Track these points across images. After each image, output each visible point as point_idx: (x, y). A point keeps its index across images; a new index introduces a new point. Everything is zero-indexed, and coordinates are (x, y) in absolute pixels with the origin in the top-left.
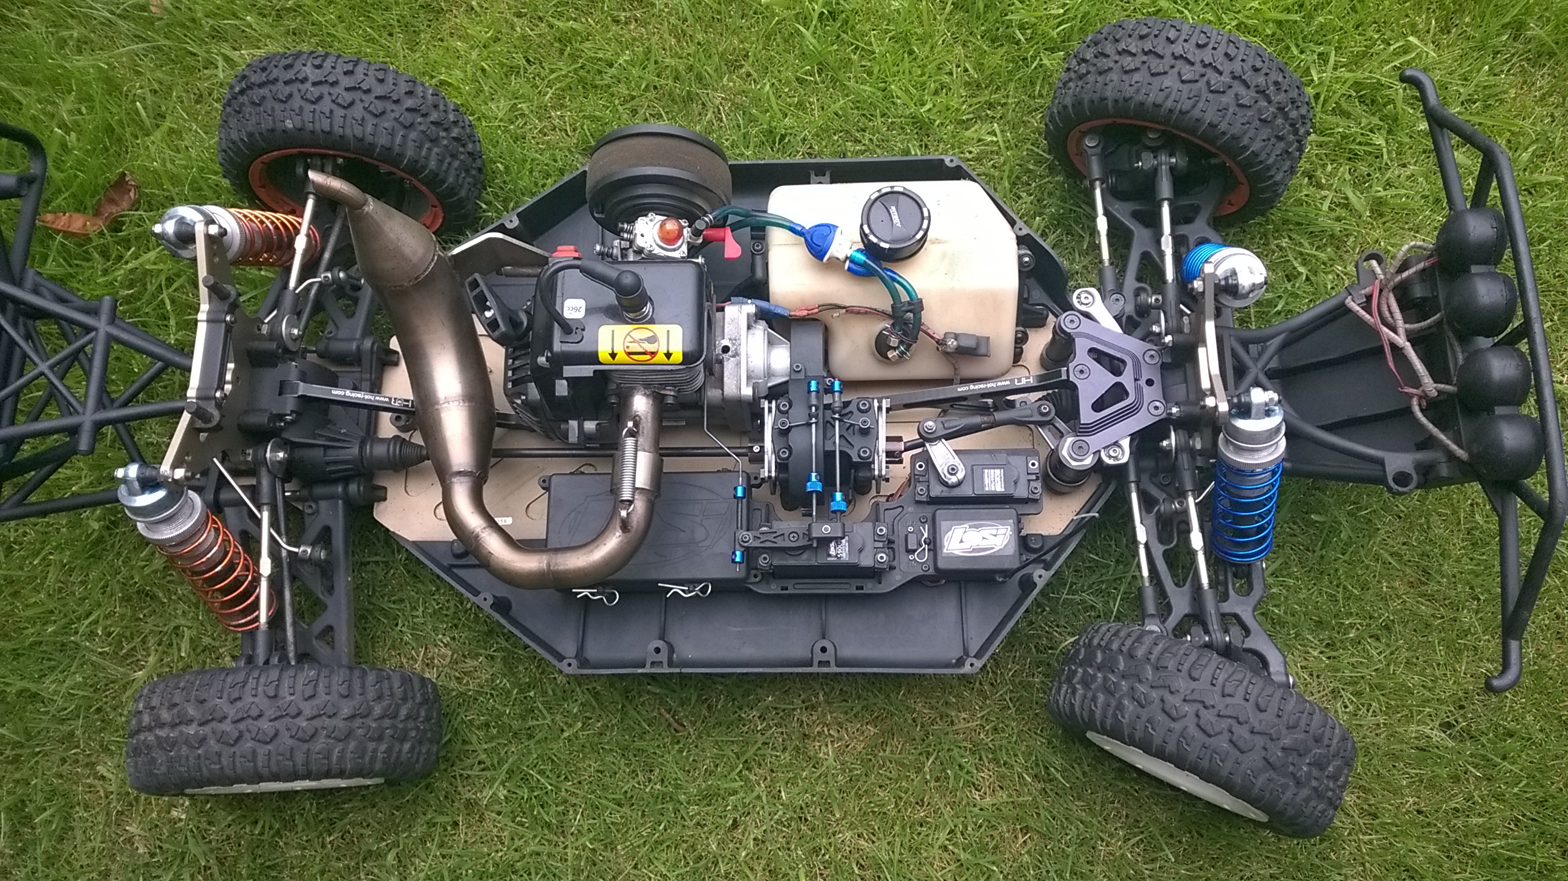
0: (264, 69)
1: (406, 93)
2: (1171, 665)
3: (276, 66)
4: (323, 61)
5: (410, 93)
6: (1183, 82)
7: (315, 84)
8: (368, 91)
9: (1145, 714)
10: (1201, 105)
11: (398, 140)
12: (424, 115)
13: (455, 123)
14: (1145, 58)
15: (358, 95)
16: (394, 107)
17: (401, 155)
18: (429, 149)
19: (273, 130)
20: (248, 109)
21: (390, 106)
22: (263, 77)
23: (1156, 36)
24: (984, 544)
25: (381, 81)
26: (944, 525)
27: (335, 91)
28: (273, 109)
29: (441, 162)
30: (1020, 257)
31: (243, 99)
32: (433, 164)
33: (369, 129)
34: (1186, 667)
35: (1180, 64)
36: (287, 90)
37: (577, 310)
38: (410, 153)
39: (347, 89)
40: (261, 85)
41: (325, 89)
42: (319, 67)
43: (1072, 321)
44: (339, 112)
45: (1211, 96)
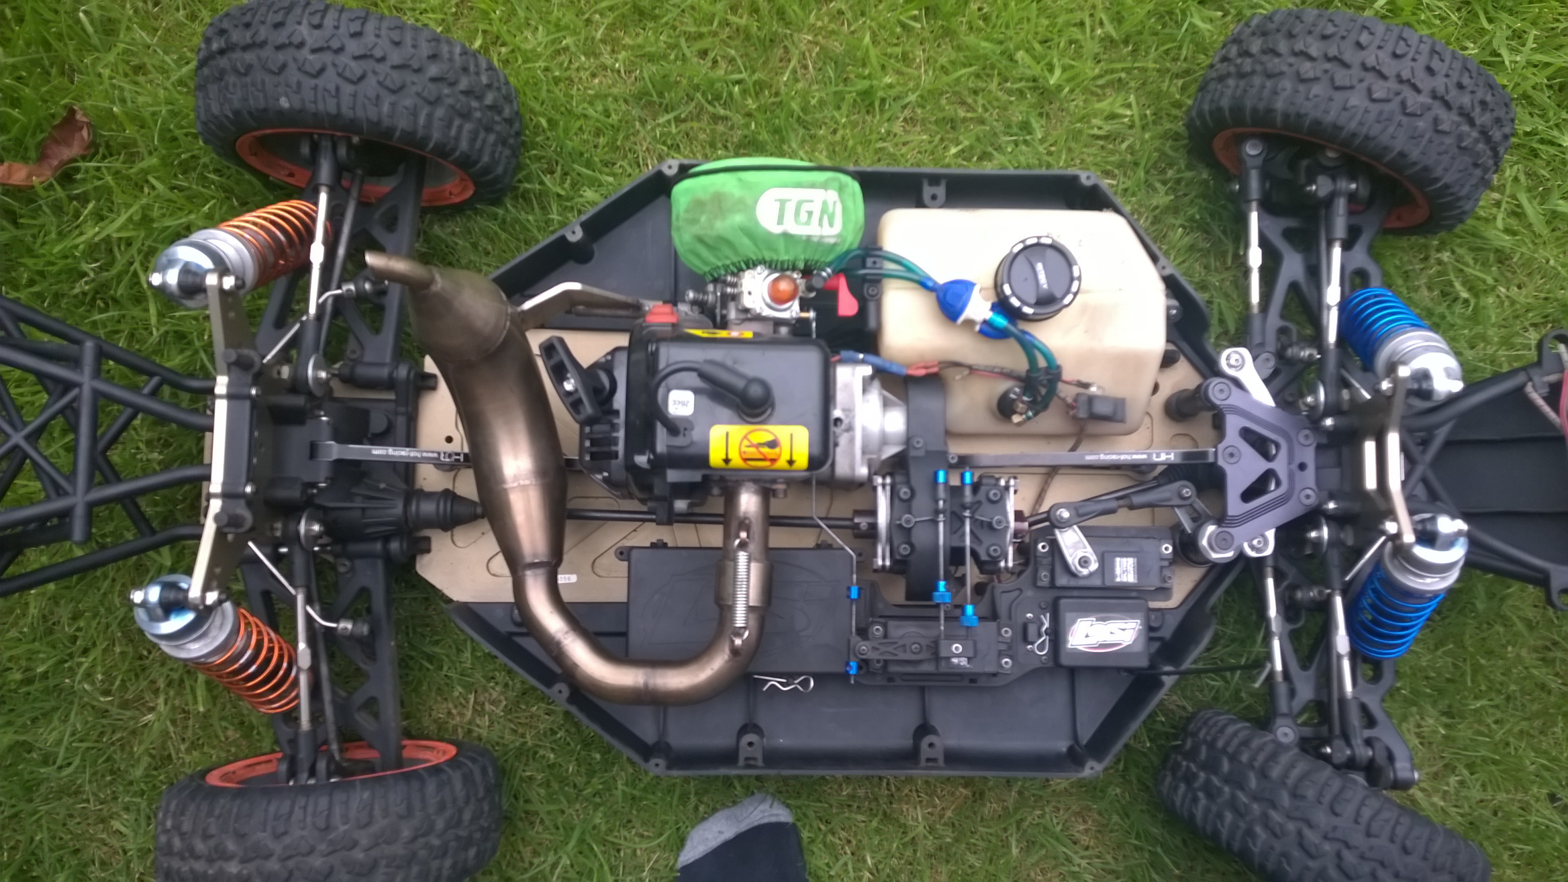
0: (248, 25)
1: (429, 57)
2: (1311, 793)
3: (263, 23)
4: (323, 17)
5: (434, 57)
6: (1374, 101)
7: (314, 51)
8: (382, 59)
9: (1278, 846)
10: (1391, 129)
11: (422, 120)
12: (452, 84)
13: (489, 86)
14: (1328, 66)
15: (368, 65)
16: (415, 78)
17: (426, 139)
18: (460, 128)
19: (265, 110)
20: (231, 79)
21: (409, 77)
22: (247, 37)
23: (1343, 38)
24: (1110, 639)
25: (397, 44)
26: (1068, 616)
27: (344, 59)
28: (263, 82)
29: (473, 140)
30: (1168, 308)
31: (223, 62)
32: (464, 145)
33: (385, 108)
34: (1327, 799)
35: (1370, 77)
36: (281, 57)
37: (684, 404)
38: (436, 135)
39: (356, 58)
40: (246, 48)
41: (327, 57)
42: (318, 27)
43: (1221, 391)
44: (348, 89)
45: (1405, 120)
